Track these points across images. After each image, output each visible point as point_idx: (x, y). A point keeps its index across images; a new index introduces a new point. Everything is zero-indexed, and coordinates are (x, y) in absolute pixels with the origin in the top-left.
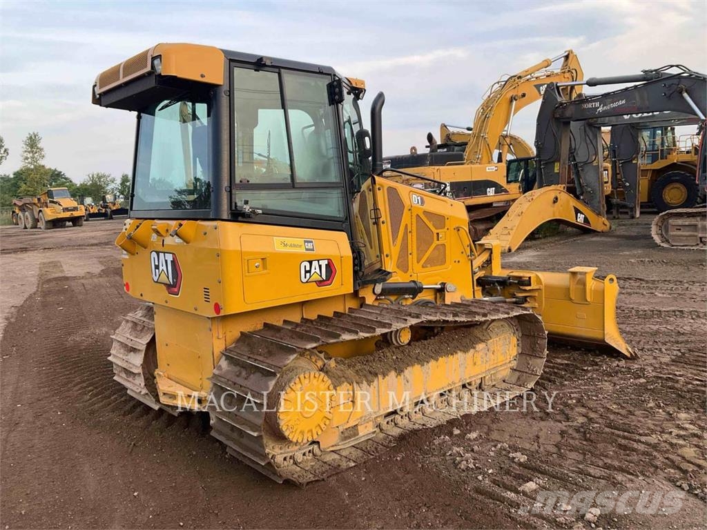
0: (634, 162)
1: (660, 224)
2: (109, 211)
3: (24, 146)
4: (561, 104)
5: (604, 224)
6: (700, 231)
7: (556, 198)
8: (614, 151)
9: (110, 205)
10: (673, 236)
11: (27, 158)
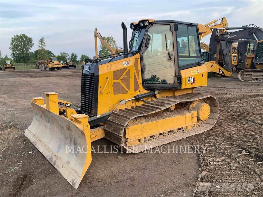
0: (245, 54)
1: (241, 74)
2: (68, 65)
3: (39, 42)
4: (217, 35)
5: (229, 74)
6: (253, 76)
7: (212, 65)
8: (239, 50)
9: (69, 64)
10: (245, 77)
11: (40, 46)
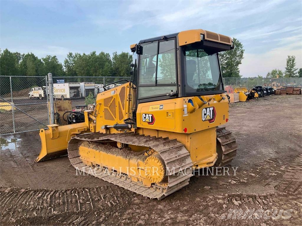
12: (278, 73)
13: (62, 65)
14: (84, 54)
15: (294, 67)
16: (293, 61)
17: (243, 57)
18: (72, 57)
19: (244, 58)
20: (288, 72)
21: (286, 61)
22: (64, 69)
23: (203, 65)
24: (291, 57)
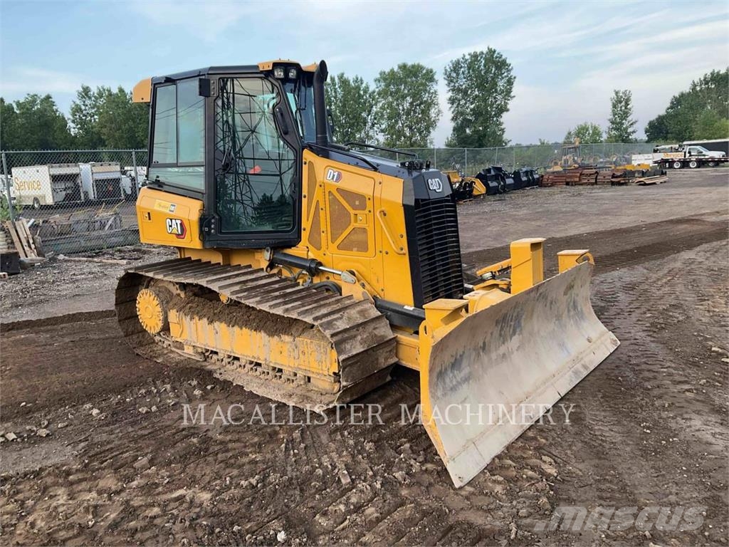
12: (591, 132)
13: (64, 118)
14: (121, 90)
15: (629, 118)
16: (627, 104)
17: (512, 94)
18: (90, 98)
19: (514, 97)
20: (617, 129)
21: (611, 104)
22: (72, 130)
23: (420, 116)
24: (621, 94)
